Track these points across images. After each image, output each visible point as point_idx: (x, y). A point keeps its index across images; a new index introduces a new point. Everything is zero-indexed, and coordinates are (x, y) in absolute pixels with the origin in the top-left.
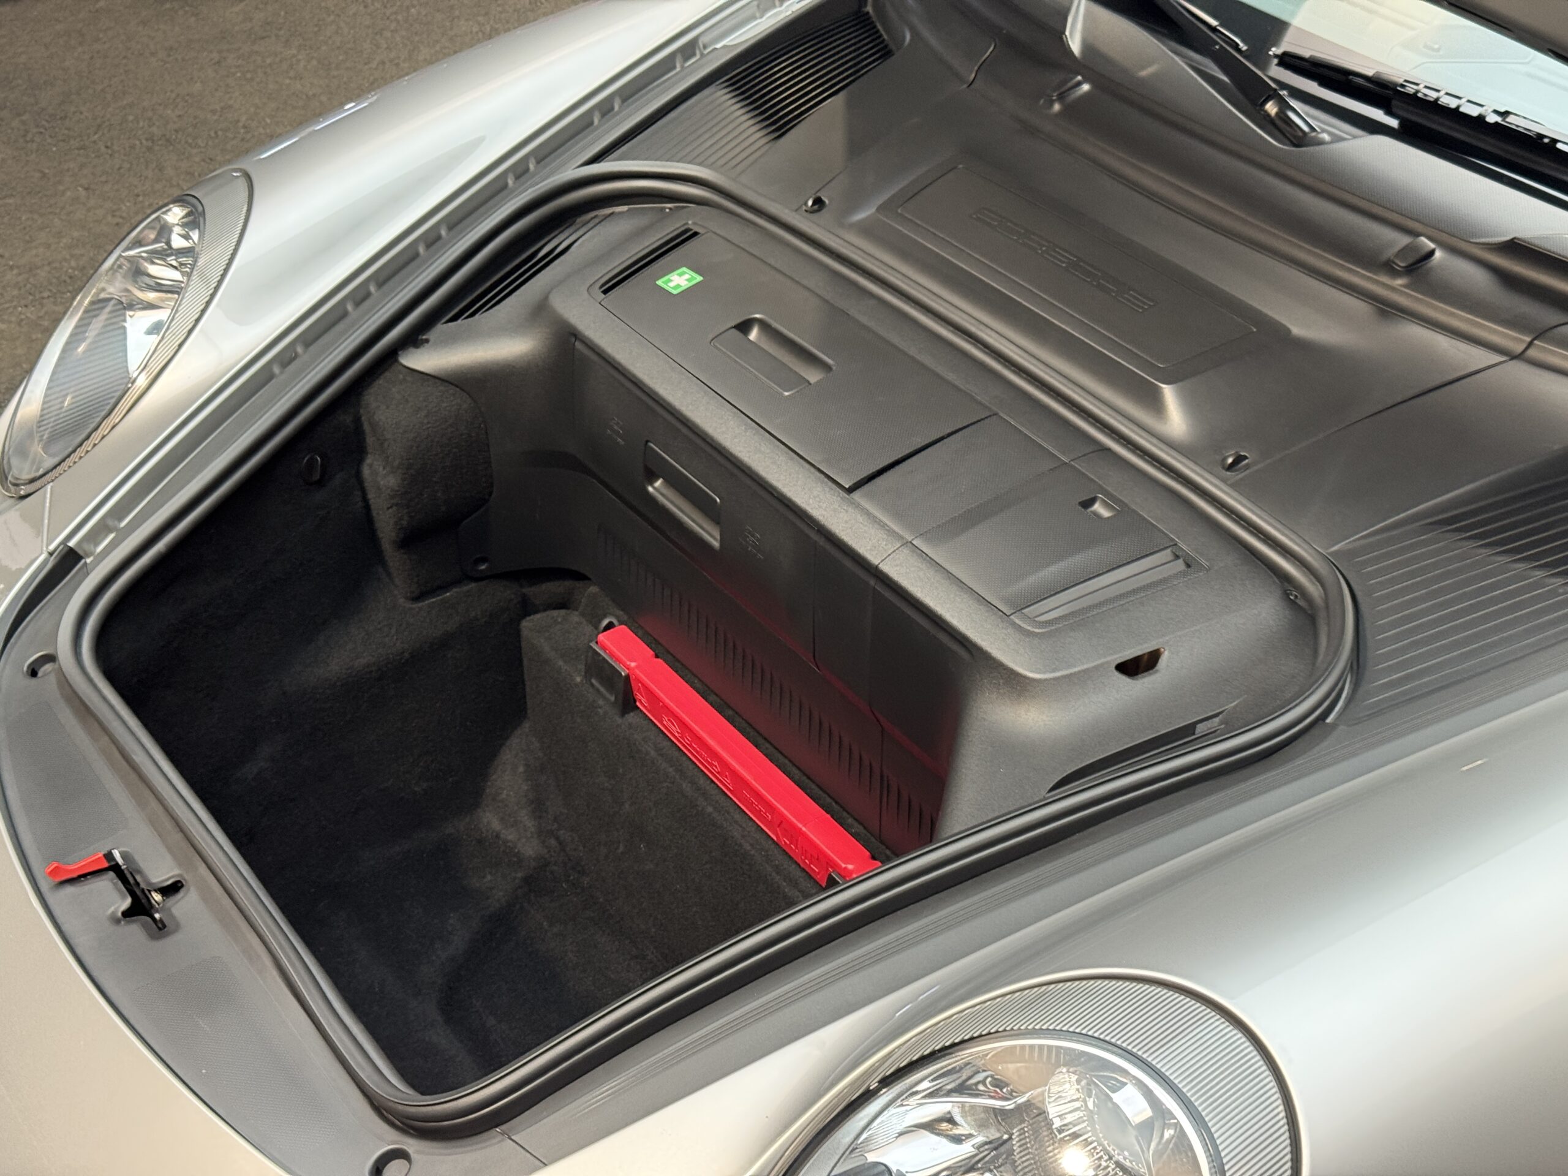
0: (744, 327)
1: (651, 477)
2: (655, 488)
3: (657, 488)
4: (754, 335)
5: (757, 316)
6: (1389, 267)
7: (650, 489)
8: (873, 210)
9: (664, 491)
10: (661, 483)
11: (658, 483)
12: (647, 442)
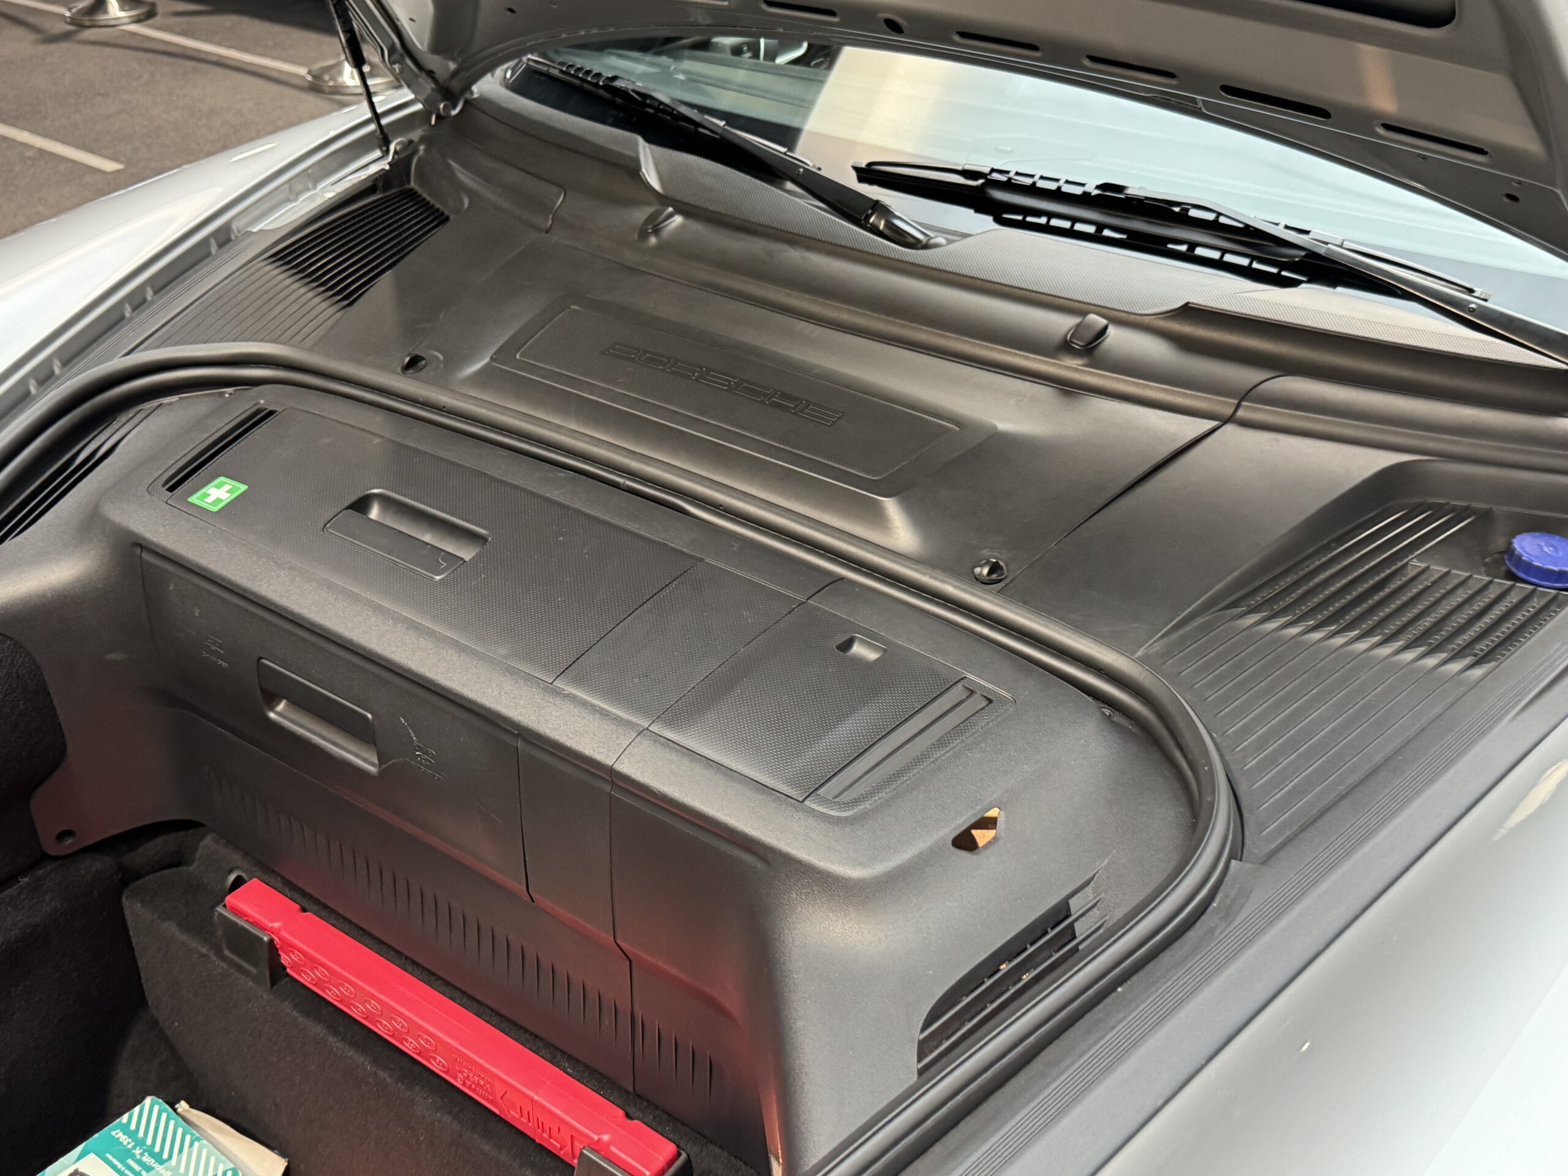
0: (361, 505)
1: (271, 700)
2: (278, 713)
3: (280, 713)
4: (374, 513)
5: (375, 491)
6: (1066, 347)
7: (272, 715)
8: (487, 360)
9: (293, 715)
10: (286, 705)
11: (281, 707)
12: (261, 658)
